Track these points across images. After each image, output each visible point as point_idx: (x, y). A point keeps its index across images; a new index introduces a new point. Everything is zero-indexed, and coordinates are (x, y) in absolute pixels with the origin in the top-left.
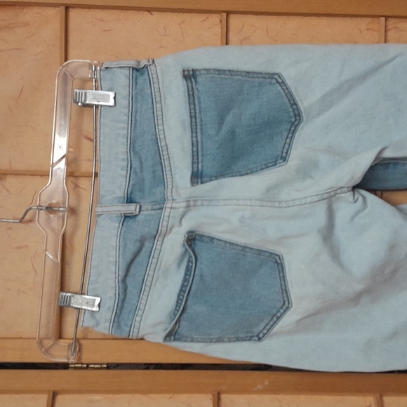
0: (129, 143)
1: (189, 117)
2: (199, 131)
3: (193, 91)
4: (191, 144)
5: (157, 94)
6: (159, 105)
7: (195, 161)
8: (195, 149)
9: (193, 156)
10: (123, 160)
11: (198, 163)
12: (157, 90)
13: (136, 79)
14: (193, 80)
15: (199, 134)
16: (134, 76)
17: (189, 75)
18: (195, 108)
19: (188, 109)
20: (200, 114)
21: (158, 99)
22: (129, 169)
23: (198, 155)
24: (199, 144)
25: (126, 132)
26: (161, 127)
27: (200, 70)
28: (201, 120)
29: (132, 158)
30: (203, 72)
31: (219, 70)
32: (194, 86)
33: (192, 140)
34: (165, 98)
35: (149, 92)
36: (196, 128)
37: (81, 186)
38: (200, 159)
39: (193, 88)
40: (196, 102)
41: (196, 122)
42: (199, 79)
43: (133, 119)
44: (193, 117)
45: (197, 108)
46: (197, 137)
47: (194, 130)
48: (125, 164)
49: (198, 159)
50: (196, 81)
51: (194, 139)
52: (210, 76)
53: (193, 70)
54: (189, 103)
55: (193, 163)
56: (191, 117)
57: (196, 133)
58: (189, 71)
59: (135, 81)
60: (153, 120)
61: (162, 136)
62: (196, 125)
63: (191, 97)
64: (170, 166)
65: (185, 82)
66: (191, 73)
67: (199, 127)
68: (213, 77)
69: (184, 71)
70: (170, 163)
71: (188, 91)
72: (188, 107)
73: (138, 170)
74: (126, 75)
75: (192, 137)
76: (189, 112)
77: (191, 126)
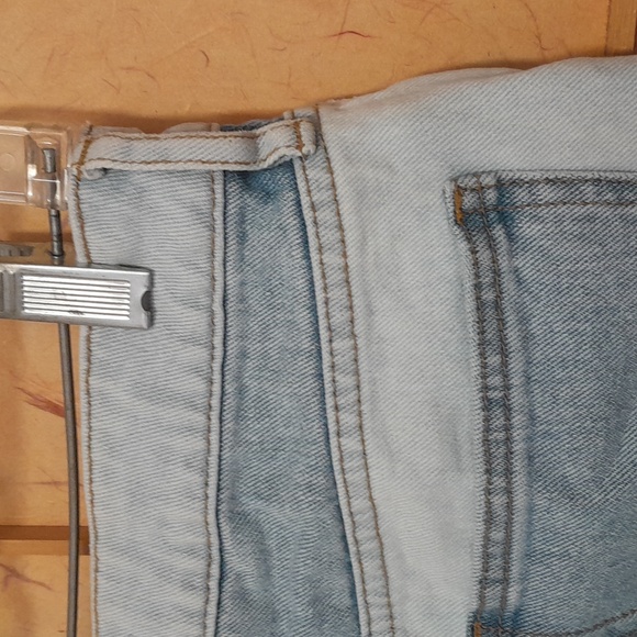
0: (212, 492)
1: (478, 404)
2: (518, 464)
3: (496, 284)
4: (482, 517)
5: (338, 294)
6: (342, 345)
7: (495, 574)
8: (497, 535)
9: (486, 557)
10: (190, 551)
11: (505, 581)
12: (335, 277)
13: (242, 221)
14: (499, 232)
15: (520, 480)
16: (232, 209)
17: (482, 211)
18: (505, 364)
19: (475, 371)
20: (528, 392)
21: (339, 317)
22: (213, 584)
23: (506, 554)
24: (519, 518)
25: (201, 445)
26: (351, 444)
27: (532, 183)
28: (532, 418)
29: (227, 544)
30: (546, 193)
31: (617, 184)
32: (504, 264)
33: (489, 503)
34: (370, 312)
35: (301, 283)
36: (509, 454)
37: (29, 573)
38: (515, 570)
39: (497, 273)
40: (513, 336)
41: (507, 428)
42: (527, 229)
43: (229, 388)
44: (494, 404)
45: (516, 365)
46: (509, 491)
47: (497, 460)
48: (197, 565)
49: (506, 570)
50: (510, 237)
51: (499, 501)
52: (579, 210)
53: (500, 185)
54: (482, 344)
55: (484, 582)
56: (487, 405)
57: (508, 473)
58: (480, 190)
59: (238, 232)
60: (315, 407)
61: (355, 477)
62: (508, 440)
63: (490, 312)
64: (385, 575)
65: (463, 246)
66: (491, 196)
67: (519, 447)
68: (591, 219)
69: (459, 192)
70: (384, 567)
71: (478, 287)
72: (475, 362)
73: (251, 584)
74: (195, 210)
75: (488, 492)
76: (476, 384)
77: (486, 441)
